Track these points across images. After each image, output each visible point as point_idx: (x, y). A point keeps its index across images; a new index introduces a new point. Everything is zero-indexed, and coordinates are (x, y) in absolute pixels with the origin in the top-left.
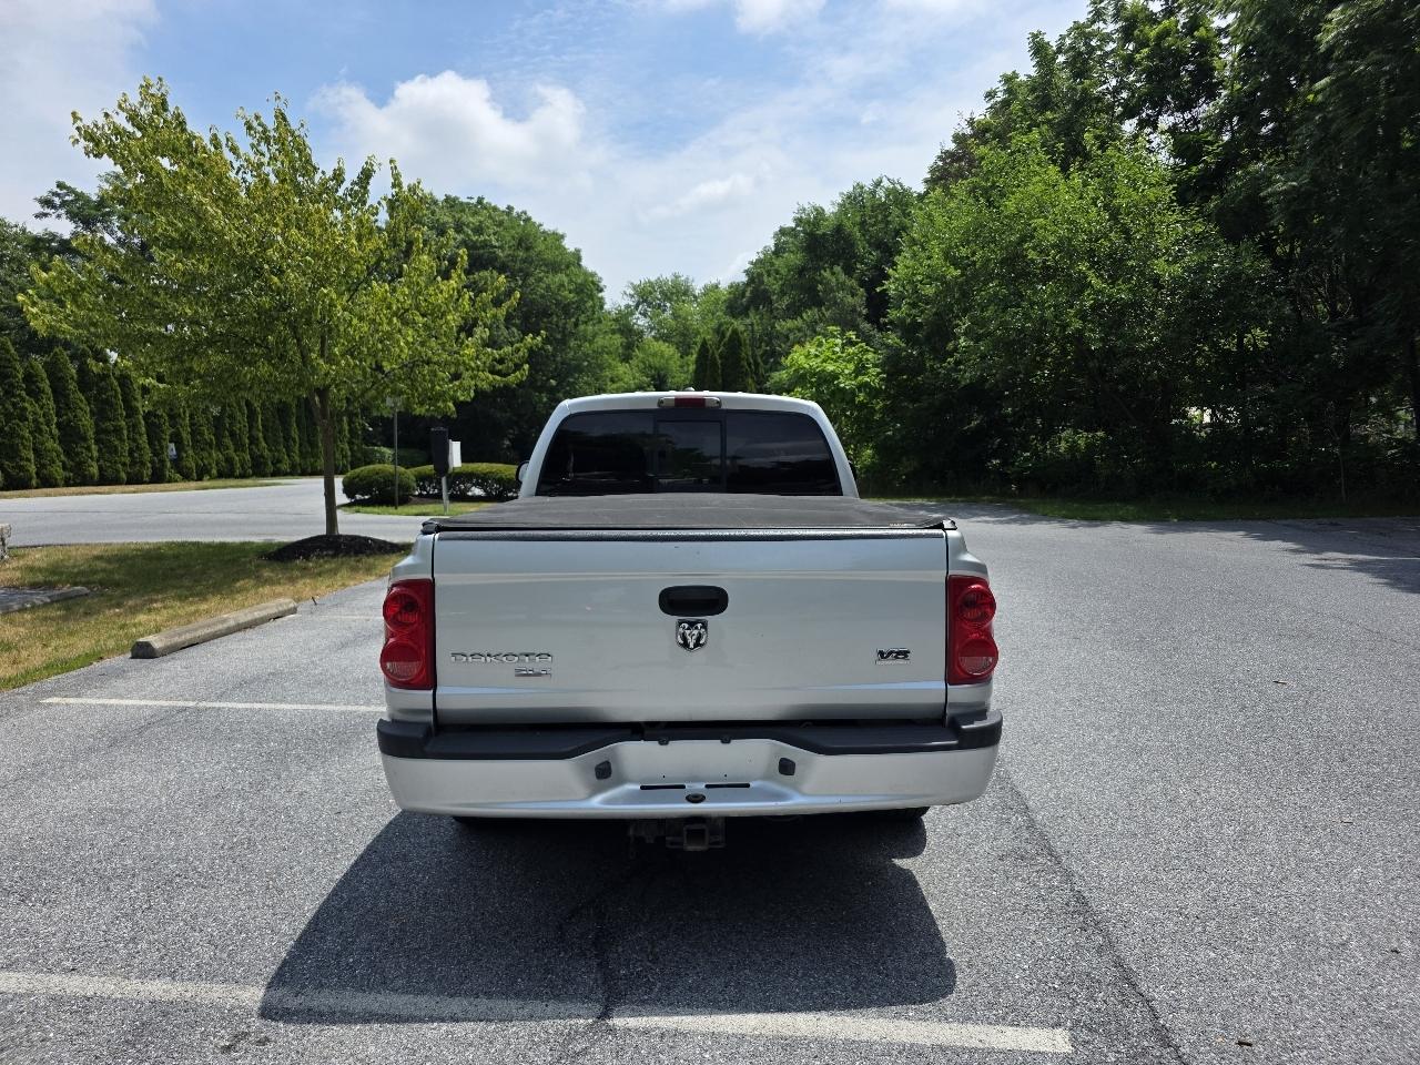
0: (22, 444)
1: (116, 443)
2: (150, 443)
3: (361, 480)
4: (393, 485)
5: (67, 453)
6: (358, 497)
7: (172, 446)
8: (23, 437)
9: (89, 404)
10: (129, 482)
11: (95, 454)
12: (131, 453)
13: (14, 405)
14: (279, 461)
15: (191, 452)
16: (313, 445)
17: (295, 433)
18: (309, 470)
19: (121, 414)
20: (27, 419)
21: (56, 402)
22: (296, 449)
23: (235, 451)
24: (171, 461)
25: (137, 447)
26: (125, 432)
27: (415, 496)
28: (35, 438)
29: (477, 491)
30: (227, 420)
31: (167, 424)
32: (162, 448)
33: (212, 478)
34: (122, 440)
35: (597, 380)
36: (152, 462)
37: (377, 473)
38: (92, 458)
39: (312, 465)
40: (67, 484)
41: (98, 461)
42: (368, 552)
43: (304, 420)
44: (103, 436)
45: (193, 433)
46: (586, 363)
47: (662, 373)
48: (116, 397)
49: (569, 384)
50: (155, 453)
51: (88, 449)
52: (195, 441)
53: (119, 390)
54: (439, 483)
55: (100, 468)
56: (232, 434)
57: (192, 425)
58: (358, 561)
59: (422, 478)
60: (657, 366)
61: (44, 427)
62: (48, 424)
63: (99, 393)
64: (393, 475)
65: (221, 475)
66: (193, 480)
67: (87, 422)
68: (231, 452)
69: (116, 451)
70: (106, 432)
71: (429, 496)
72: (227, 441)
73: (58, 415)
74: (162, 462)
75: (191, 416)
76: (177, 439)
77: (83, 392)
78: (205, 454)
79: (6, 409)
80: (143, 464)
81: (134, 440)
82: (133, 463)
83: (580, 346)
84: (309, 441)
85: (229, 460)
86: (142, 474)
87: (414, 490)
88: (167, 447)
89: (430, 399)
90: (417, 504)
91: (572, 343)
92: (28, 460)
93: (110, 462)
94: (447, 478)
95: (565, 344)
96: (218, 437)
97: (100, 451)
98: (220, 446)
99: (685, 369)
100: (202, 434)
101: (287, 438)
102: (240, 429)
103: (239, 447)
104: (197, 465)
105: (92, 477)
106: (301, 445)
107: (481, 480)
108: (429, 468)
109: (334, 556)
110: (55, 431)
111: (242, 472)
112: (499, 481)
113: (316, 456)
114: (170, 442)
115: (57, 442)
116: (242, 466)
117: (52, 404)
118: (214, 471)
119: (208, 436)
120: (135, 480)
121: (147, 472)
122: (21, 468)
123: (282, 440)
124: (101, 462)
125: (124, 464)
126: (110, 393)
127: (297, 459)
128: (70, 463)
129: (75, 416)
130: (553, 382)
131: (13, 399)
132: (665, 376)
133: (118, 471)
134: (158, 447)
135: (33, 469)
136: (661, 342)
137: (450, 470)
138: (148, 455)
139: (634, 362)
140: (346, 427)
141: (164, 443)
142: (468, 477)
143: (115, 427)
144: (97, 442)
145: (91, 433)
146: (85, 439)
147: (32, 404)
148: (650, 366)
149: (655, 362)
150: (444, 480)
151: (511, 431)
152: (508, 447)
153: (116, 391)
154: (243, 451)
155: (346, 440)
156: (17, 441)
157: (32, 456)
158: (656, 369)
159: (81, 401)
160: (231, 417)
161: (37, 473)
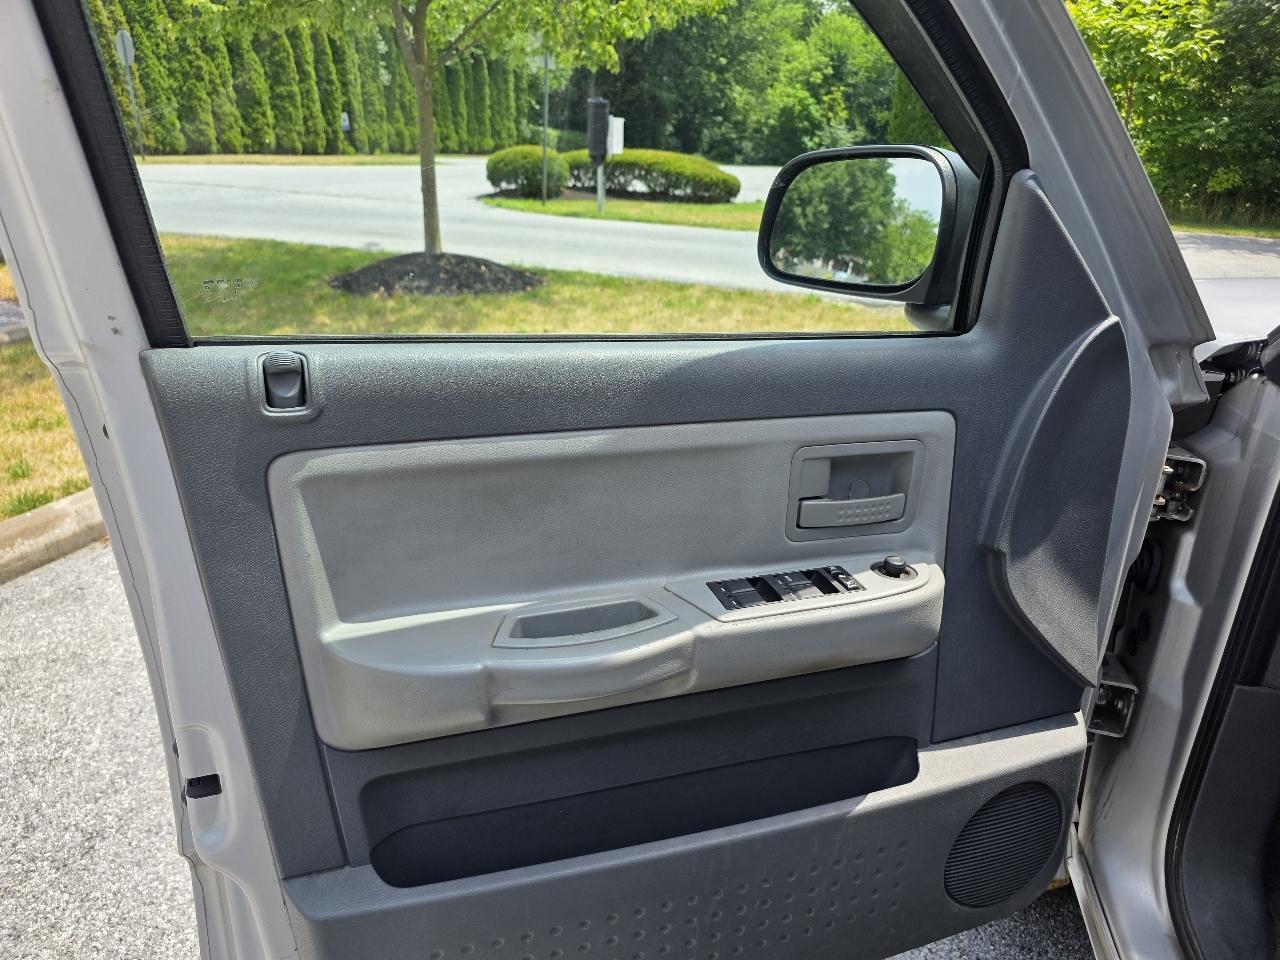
0: (201, 106)
1: (291, 109)
2: (324, 111)
3: (506, 165)
4: (541, 172)
5: (245, 118)
6: (504, 185)
7: (345, 116)
8: (200, 99)
9: (263, 66)
10: (305, 152)
11: (271, 121)
12: (305, 120)
13: (190, 62)
14: (447, 138)
15: (363, 124)
16: (480, 122)
17: (463, 109)
18: (476, 149)
19: (294, 79)
20: (203, 79)
21: (231, 62)
22: (464, 124)
23: (406, 124)
24: (344, 132)
25: (311, 116)
26: (299, 98)
27: (568, 188)
28: (213, 101)
29: (639, 186)
30: (398, 91)
31: (339, 92)
32: (334, 117)
33: (383, 152)
34: (295, 106)
35: (771, 58)
36: (326, 132)
37: (525, 157)
38: (268, 125)
39: (479, 143)
40: (247, 151)
41: (274, 128)
42: (478, 286)
43: (472, 94)
44: (278, 102)
45: (365, 103)
46: (760, 38)
47: (843, 52)
48: (288, 59)
49: (741, 63)
50: (329, 123)
51: (264, 114)
52: (367, 112)
53: (291, 51)
54: (595, 173)
55: (278, 138)
56: (403, 107)
57: (363, 94)
58: (458, 304)
59: (575, 166)
60: (839, 44)
61: (221, 89)
62: (224, 84)
63: (272, 54)
64: (542, 160)
65: (393, 150)
66: (365, 153)
67: (261, 86)
68: (401, 125)
69: (290, 119)
70: (281, 97)
71: (584, 189)
72: (398, 113)
73: (234, 75)
74: (335, 132)
75: (363, 86)
76: (348, 108)
77: (257, 53)
78: (375, 126)
79: (183, 68)
80: (316, 133)
81: (308, 108)
82: (308, 132)
83: (756, 17)
84: (477, 118)
85: (399, 134)
86: (317, 145)
87: (566, 179)
88: (340, 117)
89: (580, 36)
90: (569, 198)
91: (749, 14)
92: (207, 124)
93: (286, 130)
94: (605, 168)
95: (741, 15)
96: (390, 108)
97: (276, 117)
98: (391, 118)
99: (869, 48)
100: (373, 104)
101: (456, 113)
102: (410, 101)
103: (409, 121)
104: (369, 138)
105: (269, 145)
106: (469, 122)
107: (646, 171)
108: (584, 154)
109: (428, 290)
110: (233, 94)
111: (412, 148)
112: (666, 174)
113: (482, 134)
114: (343, 111)
115: (235, 105)
116: (412, 141)
117: (227, 64)
118: (385, 146)
119: (380, 106)
120: (310, 150)
121: (321, 143)
122: (201, 132)
123: (450, 115)
124: (277, 130)
125: (299, 133)
126: (282, 55)
127: (465, 136)
128: (248, 130)
129: (250, 79)
130: (723, 61)
131: (189, 57)
132: (845, 55)
133: (293, 141)
134: (331, 117)
135: (212, 133)
136: (845, 16)
137: (609, 157)
138: (321, 123)
139: (813, 39)
140: (513, 103)
141: (336, 112)
142: (628, 167)
143: (289, 92)
144: (274, 107)
145: (266, 98)
146: (259, 104)
147: (207, 63)
148: (831, 45)
149: (836, 38)
150: (600, 170)
151: (675, 116)
152: (671, 135)
153: (288, 53)
154: (413, 125)
155: (512, 118)
156: (195, 102)
157: (210, 119)
158: (836, 47)
159: (256, 62)
160: (401, 87)
161: (218, 139)
